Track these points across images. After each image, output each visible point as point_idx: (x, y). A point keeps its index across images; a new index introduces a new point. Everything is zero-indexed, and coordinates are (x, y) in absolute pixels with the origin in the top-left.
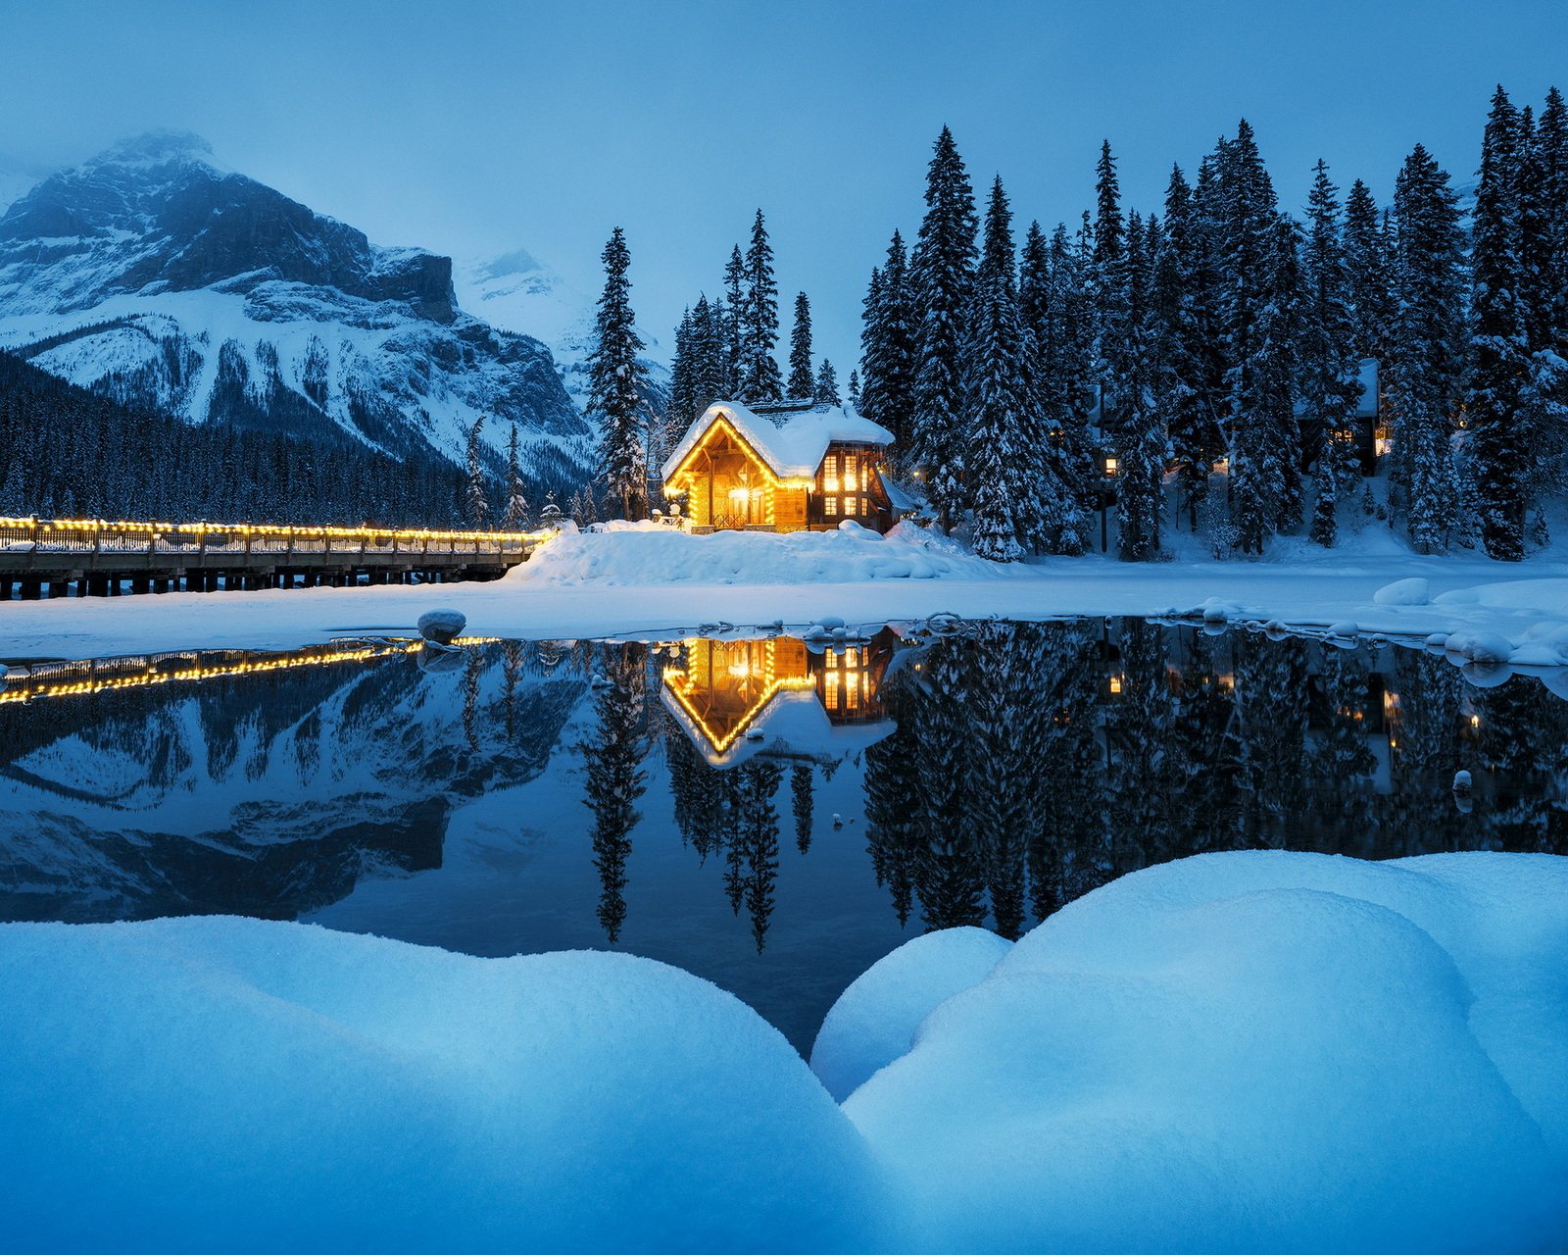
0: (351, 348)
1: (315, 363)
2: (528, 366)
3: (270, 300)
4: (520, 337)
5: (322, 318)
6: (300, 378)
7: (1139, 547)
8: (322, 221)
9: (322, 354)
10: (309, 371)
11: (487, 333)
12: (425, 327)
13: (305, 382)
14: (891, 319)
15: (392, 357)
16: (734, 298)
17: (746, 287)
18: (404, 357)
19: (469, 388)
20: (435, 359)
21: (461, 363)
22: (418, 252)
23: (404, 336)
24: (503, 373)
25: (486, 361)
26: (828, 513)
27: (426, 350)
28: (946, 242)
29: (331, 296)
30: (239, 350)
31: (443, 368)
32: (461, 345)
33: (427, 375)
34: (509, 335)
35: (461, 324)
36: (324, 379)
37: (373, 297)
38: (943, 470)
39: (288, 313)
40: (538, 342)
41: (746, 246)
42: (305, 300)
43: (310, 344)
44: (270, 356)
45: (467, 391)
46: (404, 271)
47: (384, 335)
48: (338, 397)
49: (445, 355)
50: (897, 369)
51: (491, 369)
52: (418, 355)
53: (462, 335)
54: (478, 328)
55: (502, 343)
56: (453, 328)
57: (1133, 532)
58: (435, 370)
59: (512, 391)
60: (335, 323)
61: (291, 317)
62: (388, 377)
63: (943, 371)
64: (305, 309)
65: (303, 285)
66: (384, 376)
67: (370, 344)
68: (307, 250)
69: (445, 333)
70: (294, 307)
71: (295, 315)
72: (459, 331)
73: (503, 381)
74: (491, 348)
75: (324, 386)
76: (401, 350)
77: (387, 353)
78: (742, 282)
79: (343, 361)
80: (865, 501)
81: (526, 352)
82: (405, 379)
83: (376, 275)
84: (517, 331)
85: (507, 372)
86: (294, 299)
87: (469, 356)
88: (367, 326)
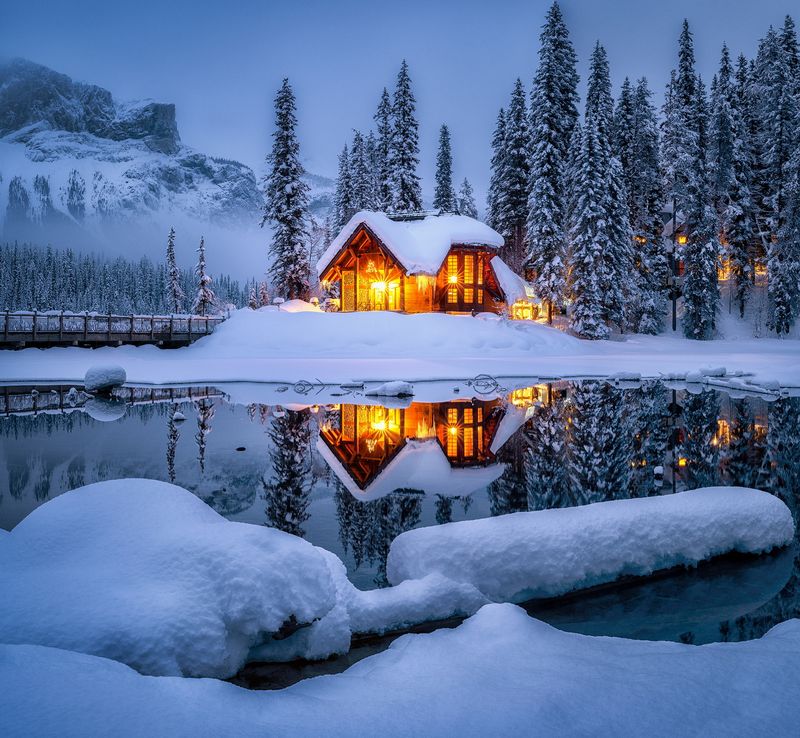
0: (101, 177)
1: (75, 190)
2: (236, 185)
3: (42, 146)
4: (229, 162)
5: (80, 156)
6: (65, 202)
7: (699, 328)
8: (78, 86)
9: (80, 184)
10: (71, 197)
11: (203, 161)
12: (155, 159)
13: (69, 205)
14: (514, 147)
15: (132, 183)
16: (384, 130)
17: (392, 121)
18: (140, 182)
19: (190, 204)
20: (164, 182)
21: (183, 185)
22: (150, 102)
23: (140, 166)
24: (216, 191)
25: (202, 182)
26: (450, 301)
27: (157, 176)
28: (551, 89)
29: (86, 138)
30: (23, 184)
31: (170, 189)
32: (183, 171)
33: (157, 195)
34: (221, 161)
35: (183, 155)
36: (82, 202)
37: (116, 138)
38: (547, 268)
39: (56, 154)
40: (243, 166)
41: (393, 89)
42: (68, 144)
43: (72, 176)
44: (43, 186)
45: (188, 206)
46: (140, 116)
47: (124, 167)
48: (92, 215)
49: (171, 178)
50: (518, 185)
51: (206, 187)
52: (151, 180)
53: (185, 164)
54: (196, 157)
55: (216, 167)
56: (177, 158)
57: (694, 317)
58: (164, 190)
59: (223, 205)
60: (89, 160)
61: (58, 158)
62: (129, 198)
63: (547, 188)
64: (68, 150)
65: (66, 133)
66: (126, 197)
67: (114, 174)
68: (68, 107)
69: (170, 162)
70: (59, 150)
71: (60, 156)
72: (183, 161)
73: (217, 198)
74: (207, 172)
75: (82, 207)
76: (139, 177)
77: (128, 179)
78: (389, 117)
79: (95, 187)
80: (480, 292)
81: (234, 174)
82: (142, 199)
83: (118, 121)
84: (227, 158)
85: (220, 190)
86: (60, 144)
87: (189, 178)
88: (112, 160)
